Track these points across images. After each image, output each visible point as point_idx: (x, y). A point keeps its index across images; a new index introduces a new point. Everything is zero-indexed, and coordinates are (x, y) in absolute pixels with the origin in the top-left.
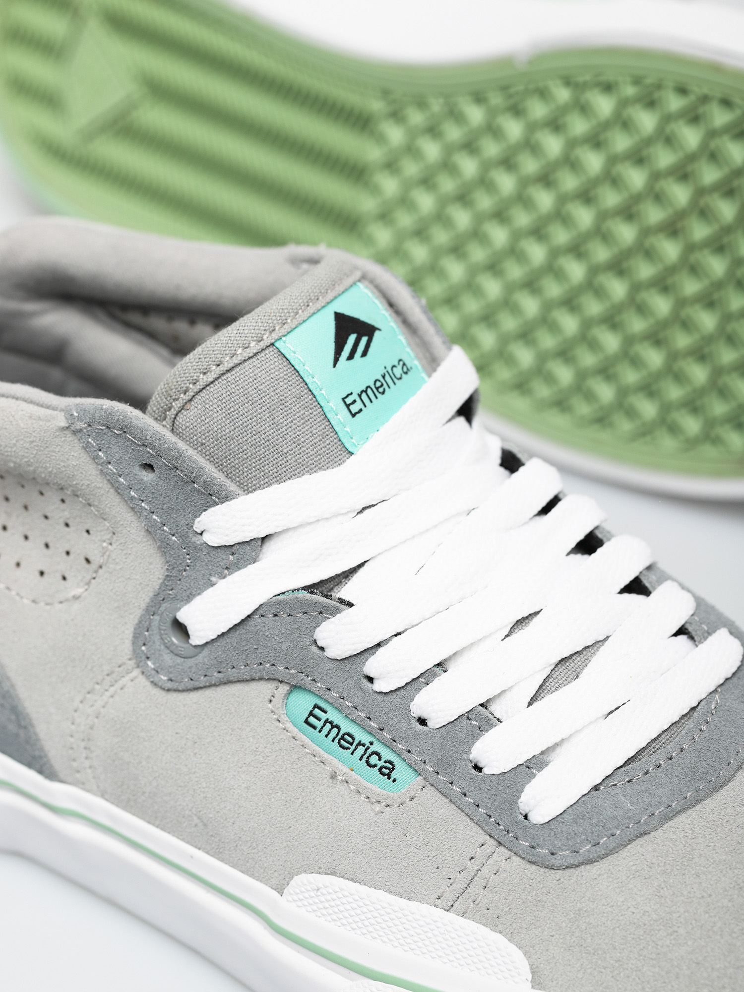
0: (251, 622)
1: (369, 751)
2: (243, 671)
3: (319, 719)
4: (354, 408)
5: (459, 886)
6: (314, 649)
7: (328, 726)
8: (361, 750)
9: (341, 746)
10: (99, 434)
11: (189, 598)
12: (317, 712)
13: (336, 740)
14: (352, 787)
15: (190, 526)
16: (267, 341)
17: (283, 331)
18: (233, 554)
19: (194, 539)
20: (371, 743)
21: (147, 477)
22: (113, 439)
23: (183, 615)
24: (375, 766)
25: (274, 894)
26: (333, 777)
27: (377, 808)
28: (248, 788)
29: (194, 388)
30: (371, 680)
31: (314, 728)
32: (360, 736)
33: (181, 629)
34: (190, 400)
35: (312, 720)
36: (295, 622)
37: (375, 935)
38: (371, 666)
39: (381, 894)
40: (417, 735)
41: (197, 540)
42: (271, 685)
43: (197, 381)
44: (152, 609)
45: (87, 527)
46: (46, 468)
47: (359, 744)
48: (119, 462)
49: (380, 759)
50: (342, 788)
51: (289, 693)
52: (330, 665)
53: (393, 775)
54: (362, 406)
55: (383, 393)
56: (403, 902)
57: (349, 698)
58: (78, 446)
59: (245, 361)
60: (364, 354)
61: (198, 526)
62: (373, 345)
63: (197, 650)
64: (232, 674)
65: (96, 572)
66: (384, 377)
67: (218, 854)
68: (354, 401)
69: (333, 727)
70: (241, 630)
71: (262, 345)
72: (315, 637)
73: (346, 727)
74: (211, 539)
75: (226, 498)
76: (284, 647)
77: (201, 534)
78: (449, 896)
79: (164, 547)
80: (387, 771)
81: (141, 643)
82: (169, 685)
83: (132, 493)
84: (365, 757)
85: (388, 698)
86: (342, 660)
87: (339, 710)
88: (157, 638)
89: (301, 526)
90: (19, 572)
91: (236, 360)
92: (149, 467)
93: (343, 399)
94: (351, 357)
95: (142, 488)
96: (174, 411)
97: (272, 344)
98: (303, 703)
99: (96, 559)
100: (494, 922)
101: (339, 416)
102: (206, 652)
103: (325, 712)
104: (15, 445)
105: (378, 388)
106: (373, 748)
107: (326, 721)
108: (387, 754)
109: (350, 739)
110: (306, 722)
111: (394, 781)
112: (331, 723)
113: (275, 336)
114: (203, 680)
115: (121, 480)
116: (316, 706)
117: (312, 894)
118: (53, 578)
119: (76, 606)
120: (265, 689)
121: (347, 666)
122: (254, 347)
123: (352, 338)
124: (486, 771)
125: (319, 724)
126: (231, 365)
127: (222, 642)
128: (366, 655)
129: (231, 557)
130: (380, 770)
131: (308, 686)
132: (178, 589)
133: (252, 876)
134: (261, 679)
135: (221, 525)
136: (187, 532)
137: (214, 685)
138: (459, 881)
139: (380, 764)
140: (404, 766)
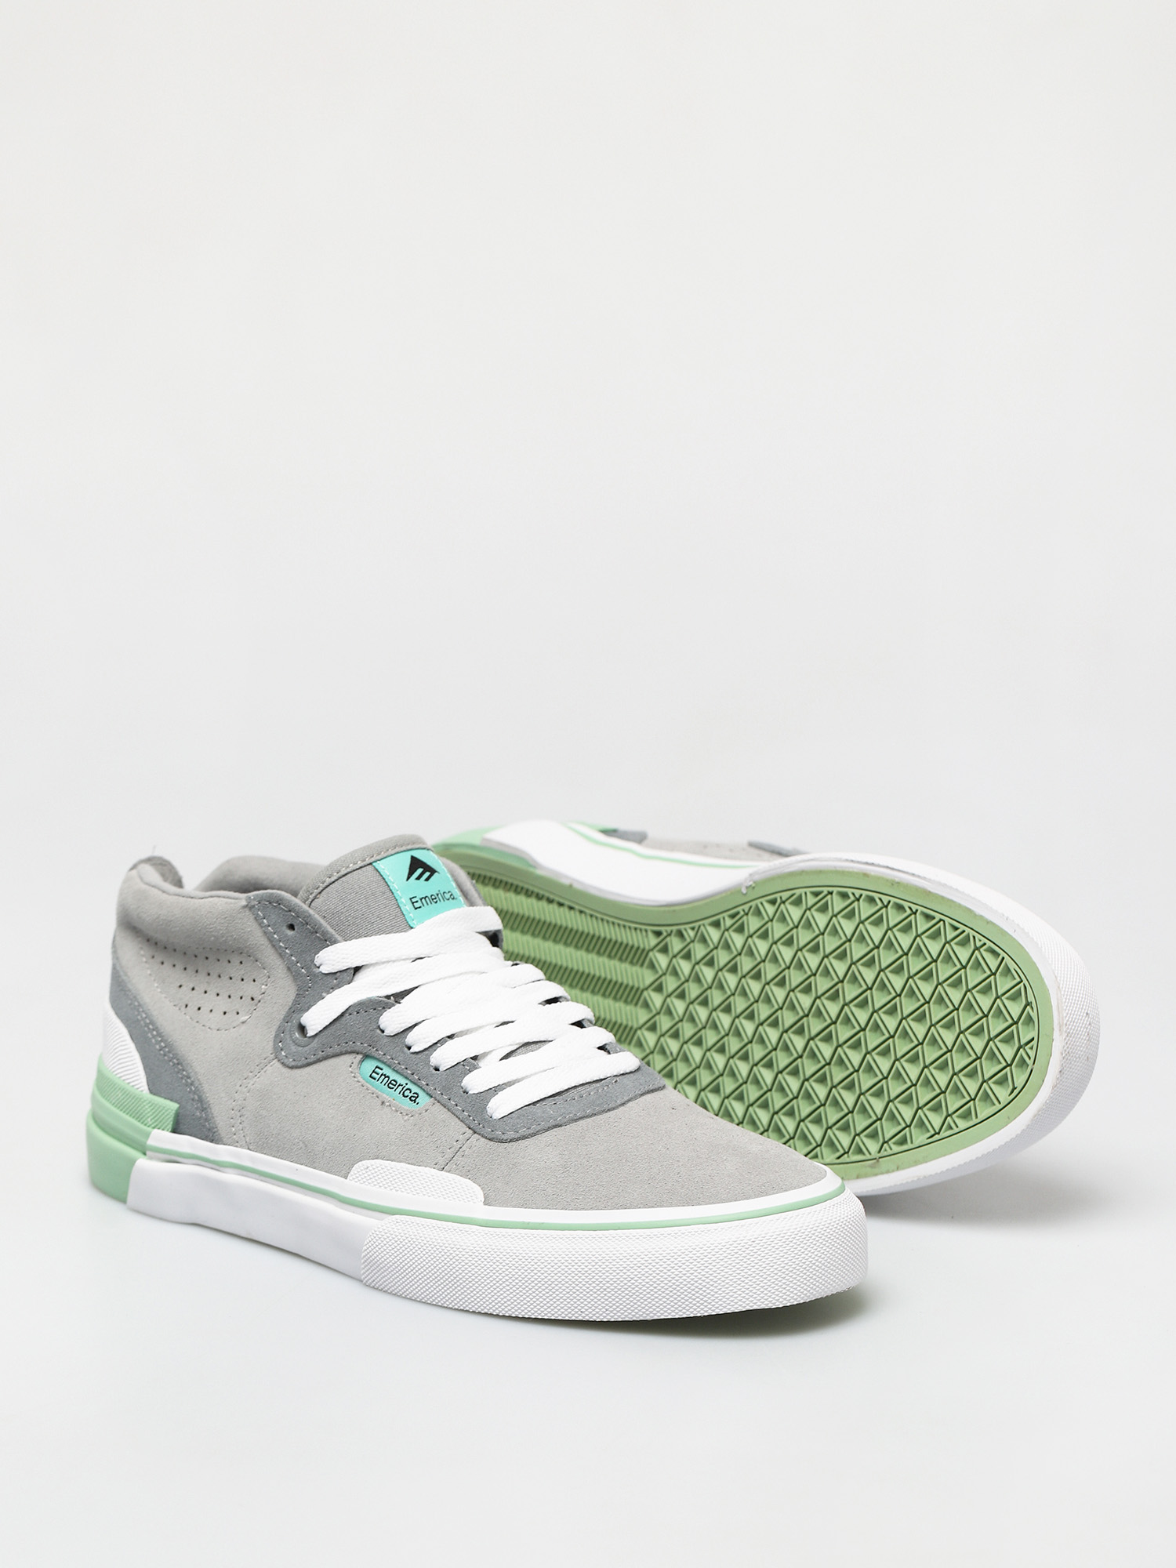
0: (344, 1019)
1: (405, 1089)
2: (337, 1049)
3: (378, 1074)
4: (416, 905)
5: (448, 1156)
6: (379, 1031)
7: (383, 1077)
8: (400, 1088)
9: (389, 1087)
10: (265, 908)
11: (309, 1008)
12: (377, 1070)
13: (387, 1085)
14: (394, 1109)
15: (313, 961)
16: (368, 861)
17: (378, 858)
18: (336, 979)
19: (314, 970)
20: (407, 1084)
21: (290, 933)
22: (272, 911)
23: (304, 1020)
24: (407, 1096)
25: (343, 1179)
26: (383, 1103)
27: (407, 1117)
28: (333, 1117)
29: (322, 886)
30: (408, 1046)
31: (375, 1079)
32: (401, 1080)
33: (302, 1029)
34: (320, 893)
35: (374, 1075)
36: (370, 1015)
37: (397, 1189)
38: (410, 1038)
39: (403, 1164)
40: (432, 1075)
41: (317, 971)
42: (352, 1056)
43: (325, 881)
44: (287, 1020)
45: (254, 977)
46: (232, 936)
47: (400, 1085)
48: (275, 924)
49: (410, 1092)
50: (387, 1110)
51: (362, 1061)
52: (386, 1040)
53: (417, 1101)
54: (421, 905)
55: (436, 902)
57: (396, 1059)
58: (252, 918)
59: (354, 871)
60: (427, 880)
61: (317, 961)
62: (432, 877)
63: (311, 1040)
64: (330, 1051)
65: (256, 1005)
66: (438, 895)
67: (312, 1165)
68: (417, 902)
69: (385, 1077)
70: (337, 1024)
71: (365, 863)
72: (379, 1023)
73: (393, 1076)
74: (324, 969)
75: (335, 942)
76: (361, 1030)
77: (319, 967)
78: (442, 1162)
79: (296, 977)
80: (414, 1099)
81: (279, 1040)
82: (293, 1064)
83: (281, 944)
84: (402, 1092)
85: (420, 1056)
86: (394, 1036)
87: (389, 1066)
88: (288, 1037)
89: (376, 964)
90: (211, 1015)
91: (349, 870)
92: (292, 927)
93: (411, 899)
94: (418, 878)
95: (287, 940)
96: (310, 900)
97: (371, 864)
98: (369, 1066)
99: (258, 997)
100: (467, 1174)
101: (407, 907)
102: (316, 1040)
103: (382, 1069)
104: (215, 922)
105: (434, 899)
106: (407, 1087)
108: (415, 1089)
109: (394, 1083)
110: (370, 1076)
111: (418, 1103)
112: (384, 1075)
113: (373, 859)
114: (313, 1058)
115: (275, 936)
116: (377, 1067)
117: (364, 1172)
118: (231, 1015)
119: (243, 1027)
120: (347, 1059)
121: (396, 1039)
122: (360, 864)
123: (420, 871)
124: (470, 1092)
125: (377, 1077)
126: (346, 872)
127: (326, 1032)
128: (408, 1032)
129: (335, 981)
130: (410, 1098)
131: (373, 1054)
132: (302, 1003)
133: (331, 1173)
134: (347, 1053)
135: (330, 959)
136: (311, 965)
137: (319, 1061)
138: (449, 1154)
139: (410, 1095)
140: (424, 1094)
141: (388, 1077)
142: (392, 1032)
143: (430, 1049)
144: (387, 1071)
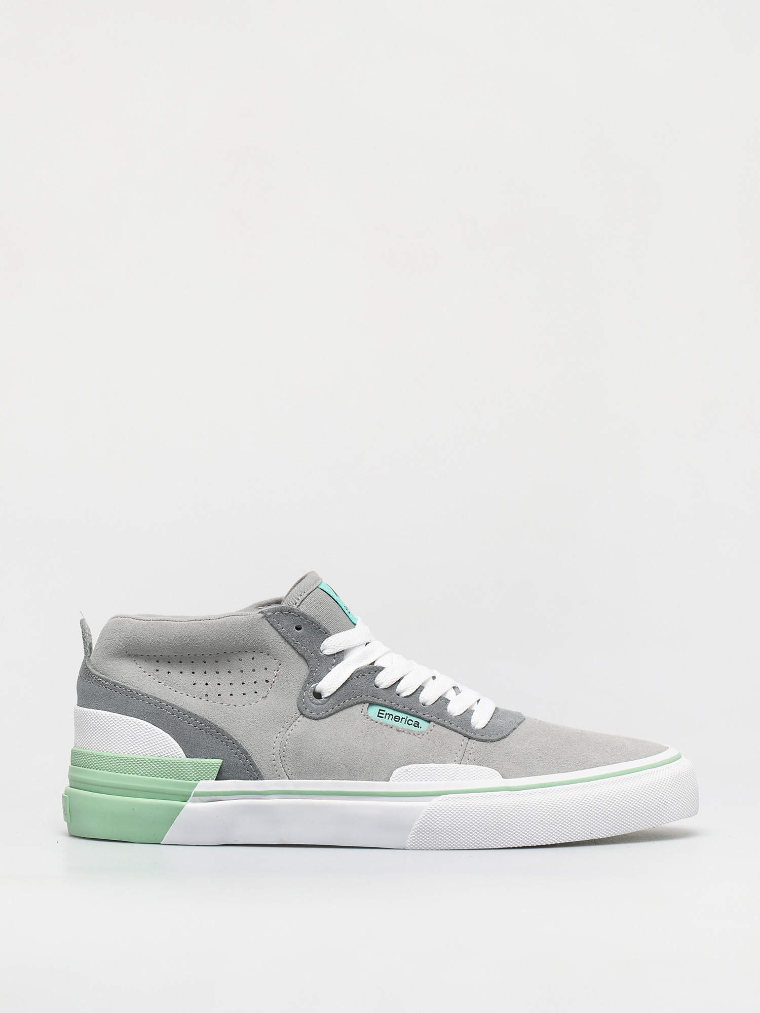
1: (407, 720)
2: (349, 702)
3: (383, 714)
6: (376, 687)
7: (388, 715)
8: (404, 720)
9: (396, 721)
10: (278, 616)
11: (320, 679)
12: (382, 711)
13: (393, 719)
14: (407, 733)
15: (318, 648)
16: (315, 585)
18: (335, 657)
19: (320, 654)
20: (408, 717)
21: (298, 632)
22: (284, 618)
23: (318, 689)
24: (412, 724)
25: (386, 782)
26: (397, 730)
27: (419, 736)
30: (398, 695)
31: (382, 717)
33: (318, 695)
35: (380, 715)
36: (366, 677)
38: (399, 688)
39: (432, 765)
40: (424, 708)
41: (322, 654)
42: (361, 706)
44: (304, 689)
45: (265, 666)
47: (402, 719)
48: (287, 627)
49: (412, 722)
50: (403, 734)
51: (369, 708)
52: (382, 692)
53: (420, 726)
56: (441, 765)
57: (392, 703)
58: (268, 624)
59: (313, 591)
61: (321, 648)
63: (326, 700)
64: (344, 704)
65: (272, 685)
69: (390, 715)
72: (375, 682)
74: (327, 652)
77: (323, 651)
78: (458, 759)
79: (308, 660)
80: (417, 725)
81: (301, 704)
82: (317, 717)
83: (293, 639)
84: (406, 722)
85: (410, 698)
86: (388, 688)
87: (390, 708)
88: (308, 700)
90: (233, 697)
91: (310, 591)
92: (299, 628)
95: (296, 637)
97: (318, 587)
98: (375, 710)
99: (272, 679)
100: (480, 763)
101: (347, 612)
102: (331, 699)
103: (385, 711)
106: (409, 719)
107: (386, 714)
108: (415, 719)
109: (398, 718)
110: (378, 716)
111: (421, 728)
112: (388, 714)
114: (332, 711)
115: (288, 634)
116: (380, 710)
117: (402, 774)
118: (250, 695)
119: (265, 700)
120: (359, 708)
121: (389, 691)
124: (454, 715)
126: (308, 592)
127: (339, 692)
128: (396, 685)
129: (335, 659)
130: (414, 725)
131: (376, 701)
132: (315, 676)
133: (372, 780)
134: (358, 703)
135: (329, 646)
136: (317, 652)
137: (337, 711)
138: (460, 754)
139: (413, 723)
140: (423, 721)
141: (391, 715)
142: (387, 686)
143: (417, 692)
144: (388, 711)
